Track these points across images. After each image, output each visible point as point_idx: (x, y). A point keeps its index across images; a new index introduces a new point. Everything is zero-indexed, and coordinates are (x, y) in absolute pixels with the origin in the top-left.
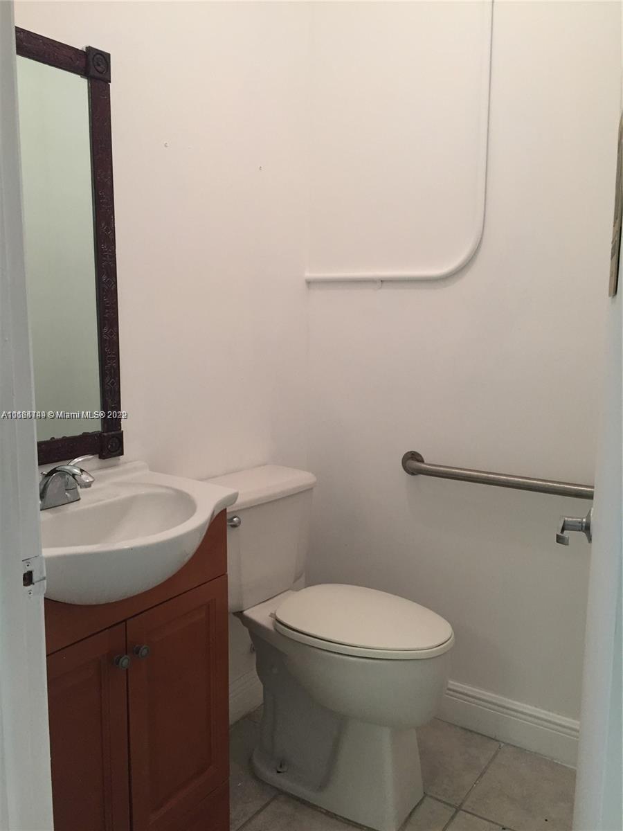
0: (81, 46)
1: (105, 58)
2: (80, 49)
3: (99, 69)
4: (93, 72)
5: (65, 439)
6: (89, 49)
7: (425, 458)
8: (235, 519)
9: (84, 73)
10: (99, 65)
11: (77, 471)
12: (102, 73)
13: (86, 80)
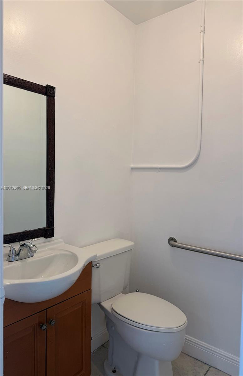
0: (45, 85)
1: (53, 89)
2: (44, 86)
3: (51, 93)
4: (48, 94)
5: (30, 231)
6: (47, 85)
7: (177, 241)
8: (98, 265)
9: (45, 94)
10: (51, 91)
11: (32, 246)
12: (52, 94)
13: (46, 97)
